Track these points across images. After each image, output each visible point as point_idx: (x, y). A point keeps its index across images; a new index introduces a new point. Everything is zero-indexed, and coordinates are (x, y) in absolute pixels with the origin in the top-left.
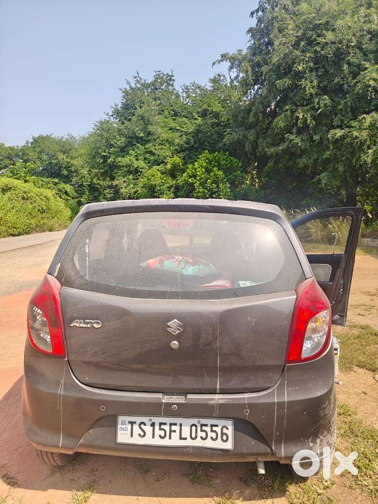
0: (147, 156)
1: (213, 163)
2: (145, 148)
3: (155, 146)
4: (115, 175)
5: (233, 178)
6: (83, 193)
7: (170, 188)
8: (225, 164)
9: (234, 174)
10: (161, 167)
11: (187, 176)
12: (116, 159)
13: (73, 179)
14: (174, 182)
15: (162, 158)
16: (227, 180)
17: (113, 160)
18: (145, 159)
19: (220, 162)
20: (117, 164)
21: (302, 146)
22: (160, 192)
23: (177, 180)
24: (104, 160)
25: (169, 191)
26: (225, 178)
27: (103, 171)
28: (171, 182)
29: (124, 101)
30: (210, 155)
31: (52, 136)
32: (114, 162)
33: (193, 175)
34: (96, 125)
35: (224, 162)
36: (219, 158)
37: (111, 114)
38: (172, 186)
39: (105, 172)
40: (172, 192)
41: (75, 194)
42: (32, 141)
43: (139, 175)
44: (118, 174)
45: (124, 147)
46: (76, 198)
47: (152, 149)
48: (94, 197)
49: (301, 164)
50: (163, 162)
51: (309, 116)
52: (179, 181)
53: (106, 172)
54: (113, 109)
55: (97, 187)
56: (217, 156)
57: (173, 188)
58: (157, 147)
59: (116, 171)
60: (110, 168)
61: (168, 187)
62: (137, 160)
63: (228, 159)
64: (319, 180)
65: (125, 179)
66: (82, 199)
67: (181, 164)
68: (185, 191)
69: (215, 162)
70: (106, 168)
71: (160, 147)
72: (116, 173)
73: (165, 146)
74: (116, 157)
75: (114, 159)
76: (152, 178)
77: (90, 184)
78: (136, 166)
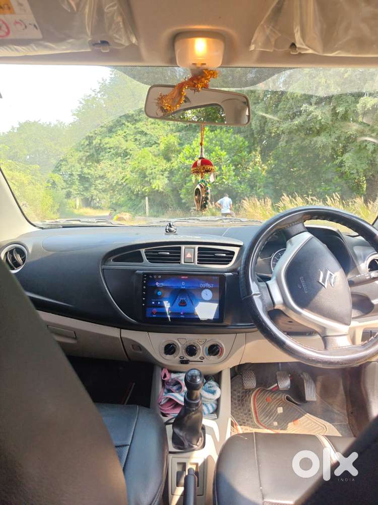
0: (138, 136)
1: (214, 142)
2: (135, 128)
3: (147, 125)
4: (102, 158)
5: (239, 160)
6: (73, 184)
7: (163, 171)
8: (229, 143)
9: (239, 154)
10: (154, 148)
11: (183, 158)
12: (103, 141)
13: (62, 168)
14: (168, 165)
15: (155, 139)
16: (230, 162)
17: (99, 141)
18: (136, 140)
19: (222, 141)
20: (104, 145)
21: (323, 120)
22: (151, 176)
23: (172, 163)
24: (89, 142)
25: (163, 175)
26: (229, 160)
27: (88, 154)
28: (164, 164)
29: (113, 76)
30: (210, 134)
31: (39, 122)
32: (100, 144)
33: (191, 156)
34: (81, 103)
35: (228, 140)
36: (221, 136)
37: (98, 90)
38: (165, 170)
39: (90, 155)
40: (166, 177)
41: (64, 184)
42: (18, 126)
43: (129, 159)
44: (105, 158)
45: (112, 127)
46: (65, 189)
47: (144, 129)
48: (84, 187)
49: (319, 143)
50: (156, 143)
51: (332, 82)
52: (174, 164)
53: (92, 155)
54: (100, 84)
55: (88, 178)
56: (219, 134)
57: (167, 172)
58: (149, 127)
59: (102, 153)
60: (97, 151)
61: (162, 171)
62: (127, 141)
63: (233, 138)
64: (342, 162)
65: (113, 163)
66: (71, 190)
67: (176, 144)
68: (181, 174)
69: (217, 141)
70: (91, 151)
71: (153, 126)
72: (102, 156)
73: (159, 125)
74: (102, 137)
75: (101, 140)
76: (143, 159)
77: (80, 173)
78: (125, 148)
